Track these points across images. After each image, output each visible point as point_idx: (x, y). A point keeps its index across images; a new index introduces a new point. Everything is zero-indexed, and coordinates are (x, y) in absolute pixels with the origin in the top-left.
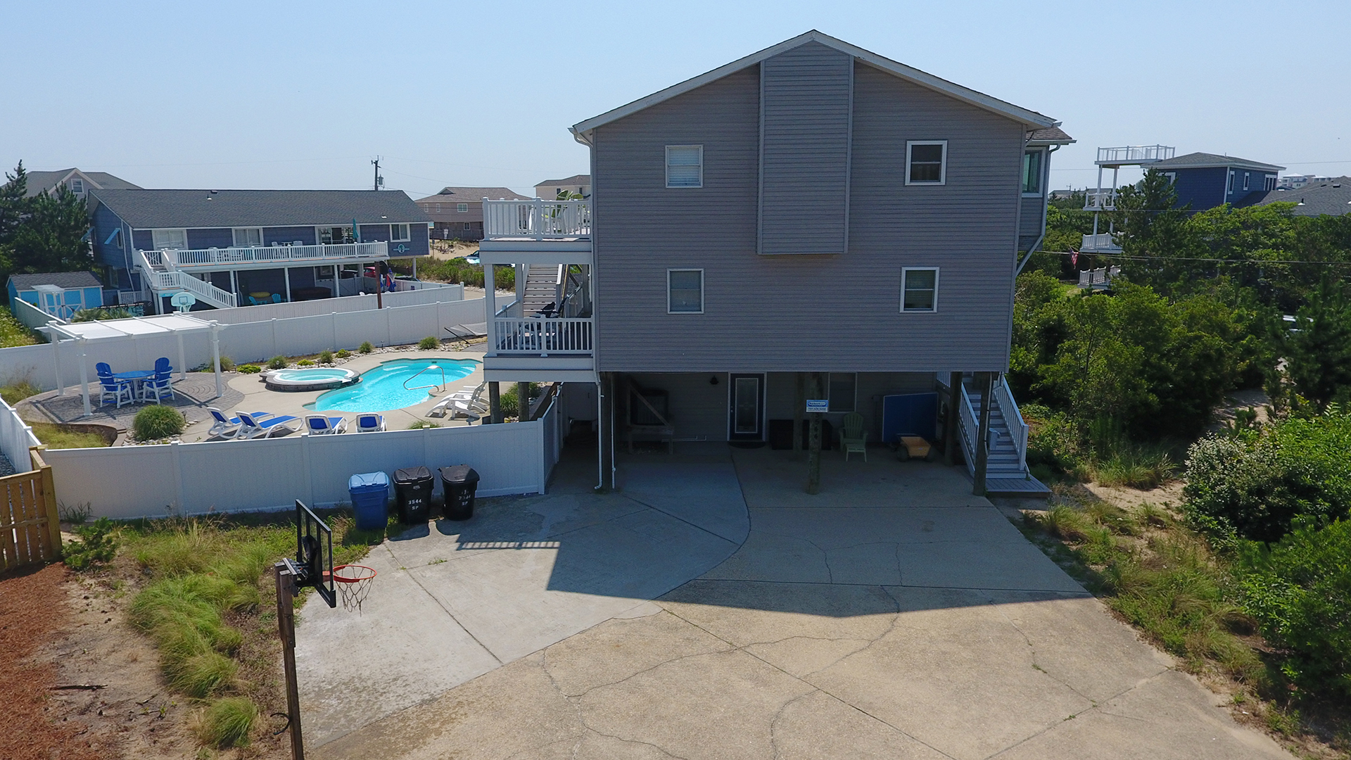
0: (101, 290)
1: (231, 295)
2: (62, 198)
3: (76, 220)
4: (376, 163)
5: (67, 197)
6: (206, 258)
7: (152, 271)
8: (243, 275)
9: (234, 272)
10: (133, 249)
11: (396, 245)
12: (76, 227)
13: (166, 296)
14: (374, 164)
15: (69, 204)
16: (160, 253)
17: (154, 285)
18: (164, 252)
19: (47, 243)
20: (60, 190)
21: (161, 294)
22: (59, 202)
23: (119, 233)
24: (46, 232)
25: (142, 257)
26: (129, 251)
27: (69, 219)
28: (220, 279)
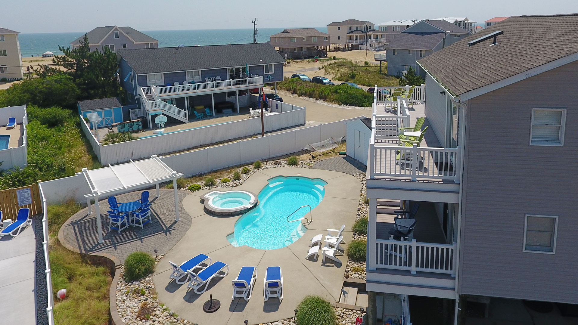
0: (122, 108)
1: (185, 112)
2: (105, 53)
3: (111, 66)
4: (254, 22)
5: (107, 52)
6: (173, 90)
7: (146, 99)
8: (192, 99)
9: (187, 97)
10: (138, 85)
11: (267, 76)
12: (112, 69)
13: (153, 114)
14: (254, 23)
15: (108, 57)
16: (150, 88)
17: (147, 108)
18: (152, 88)
19: (97, 79)
20: (104, 49)
21: (151, 113)
22: (104, 55)
23: (131, 75)
24: (97, 73)
25: (141, 90)
26: (136, 86)
27: (108, 64)
28: (179, 103)
